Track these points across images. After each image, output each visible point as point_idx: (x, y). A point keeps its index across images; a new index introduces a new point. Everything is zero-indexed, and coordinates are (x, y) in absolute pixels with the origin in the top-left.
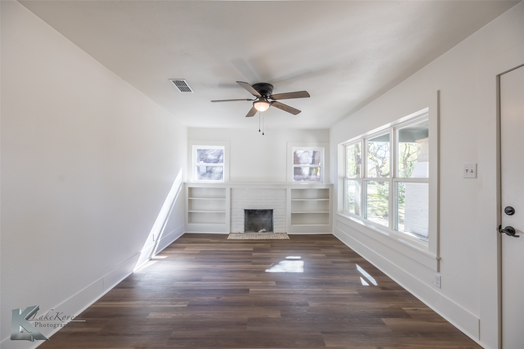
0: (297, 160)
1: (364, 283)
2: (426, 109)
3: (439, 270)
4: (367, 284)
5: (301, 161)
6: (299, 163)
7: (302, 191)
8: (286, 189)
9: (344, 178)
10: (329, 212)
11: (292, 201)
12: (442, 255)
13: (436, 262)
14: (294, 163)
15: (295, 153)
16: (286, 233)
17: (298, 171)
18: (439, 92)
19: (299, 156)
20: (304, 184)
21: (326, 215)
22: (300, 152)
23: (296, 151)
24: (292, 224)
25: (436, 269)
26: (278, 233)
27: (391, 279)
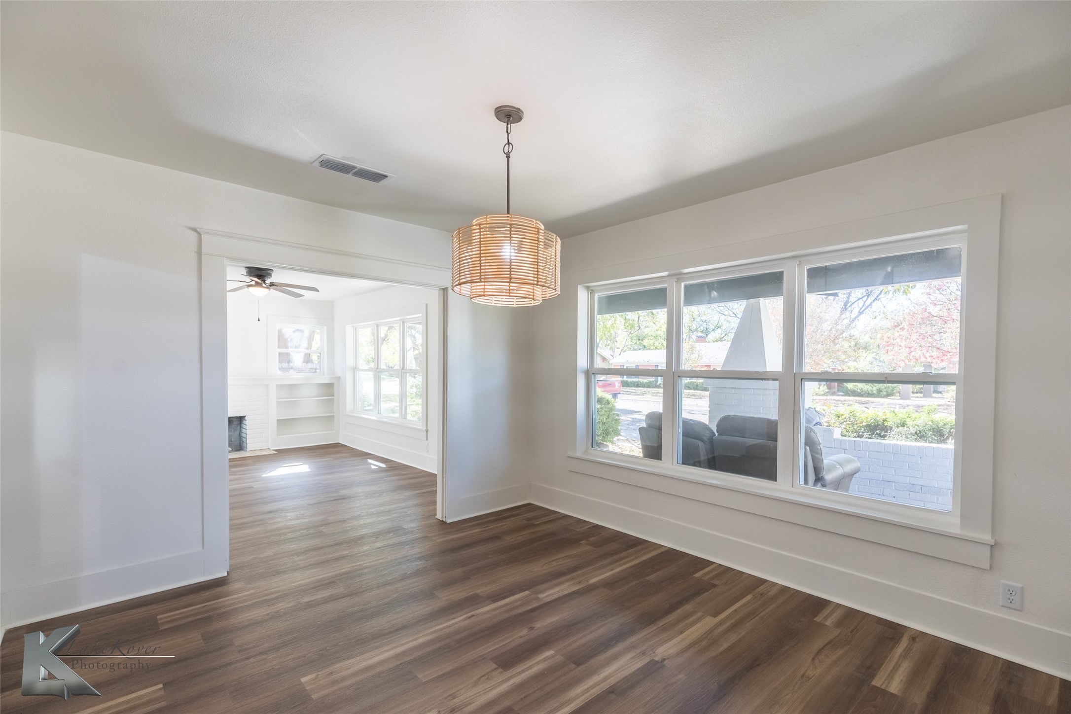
0: (282, 341)
1: (373, 467)
2: (420, 315)
3: (427, 440)
4: (377, 468)
5: (289, 344)
6: (287, 347)
7: (292, 387)
8: (268, 385)
9: (355, 369)
10: (335, 414)
11: (278, 402)
12: (429, 428)
13: (425, 432)
14: (279, 347)
15: (280, 332)
16: (269, 448)
17: (285, 358)
18: (427, 305)
19: (286, 336)
20: (294, 377)
21: (330, 419)
22: (288, 331)
23: (281, 329)
24: (278, 435)
25: (425, 439)
26: (255, 450)
27: (401, 463)
